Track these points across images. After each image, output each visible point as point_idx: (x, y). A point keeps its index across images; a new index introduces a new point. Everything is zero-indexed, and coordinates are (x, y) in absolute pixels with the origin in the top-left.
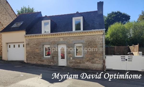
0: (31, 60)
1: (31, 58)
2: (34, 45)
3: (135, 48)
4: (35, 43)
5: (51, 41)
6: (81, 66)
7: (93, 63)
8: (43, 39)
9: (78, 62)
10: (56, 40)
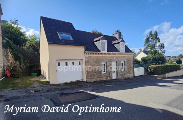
0: (91, 78)
1: (91, 76)
2: (94, 62)
4: (95, 60)
5: (108, 59)
6: (125, 77)
7: (130, 74)
8: (102, 57)
9: (124, 74)
10: (111, 59)
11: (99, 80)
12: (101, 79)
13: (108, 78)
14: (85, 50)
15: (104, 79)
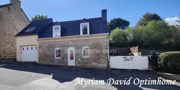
0: (43, 61)
3: (135, 50)
4: (47, 46)
5: (61, 44)
6: (88, 66)
7: (98, 63)
8: (54, 42)
9: (86, 62)
10: (65, 43)
11: (50, 64)
12: (53, 63)
13: (61, 64)
14: (39, 38)
15: (56, 63)
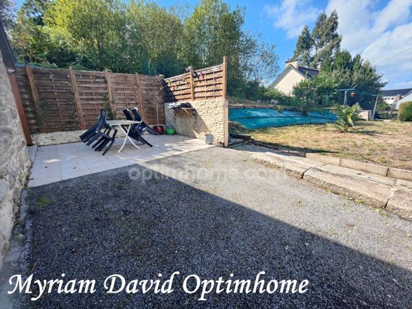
3: (198, 84)
